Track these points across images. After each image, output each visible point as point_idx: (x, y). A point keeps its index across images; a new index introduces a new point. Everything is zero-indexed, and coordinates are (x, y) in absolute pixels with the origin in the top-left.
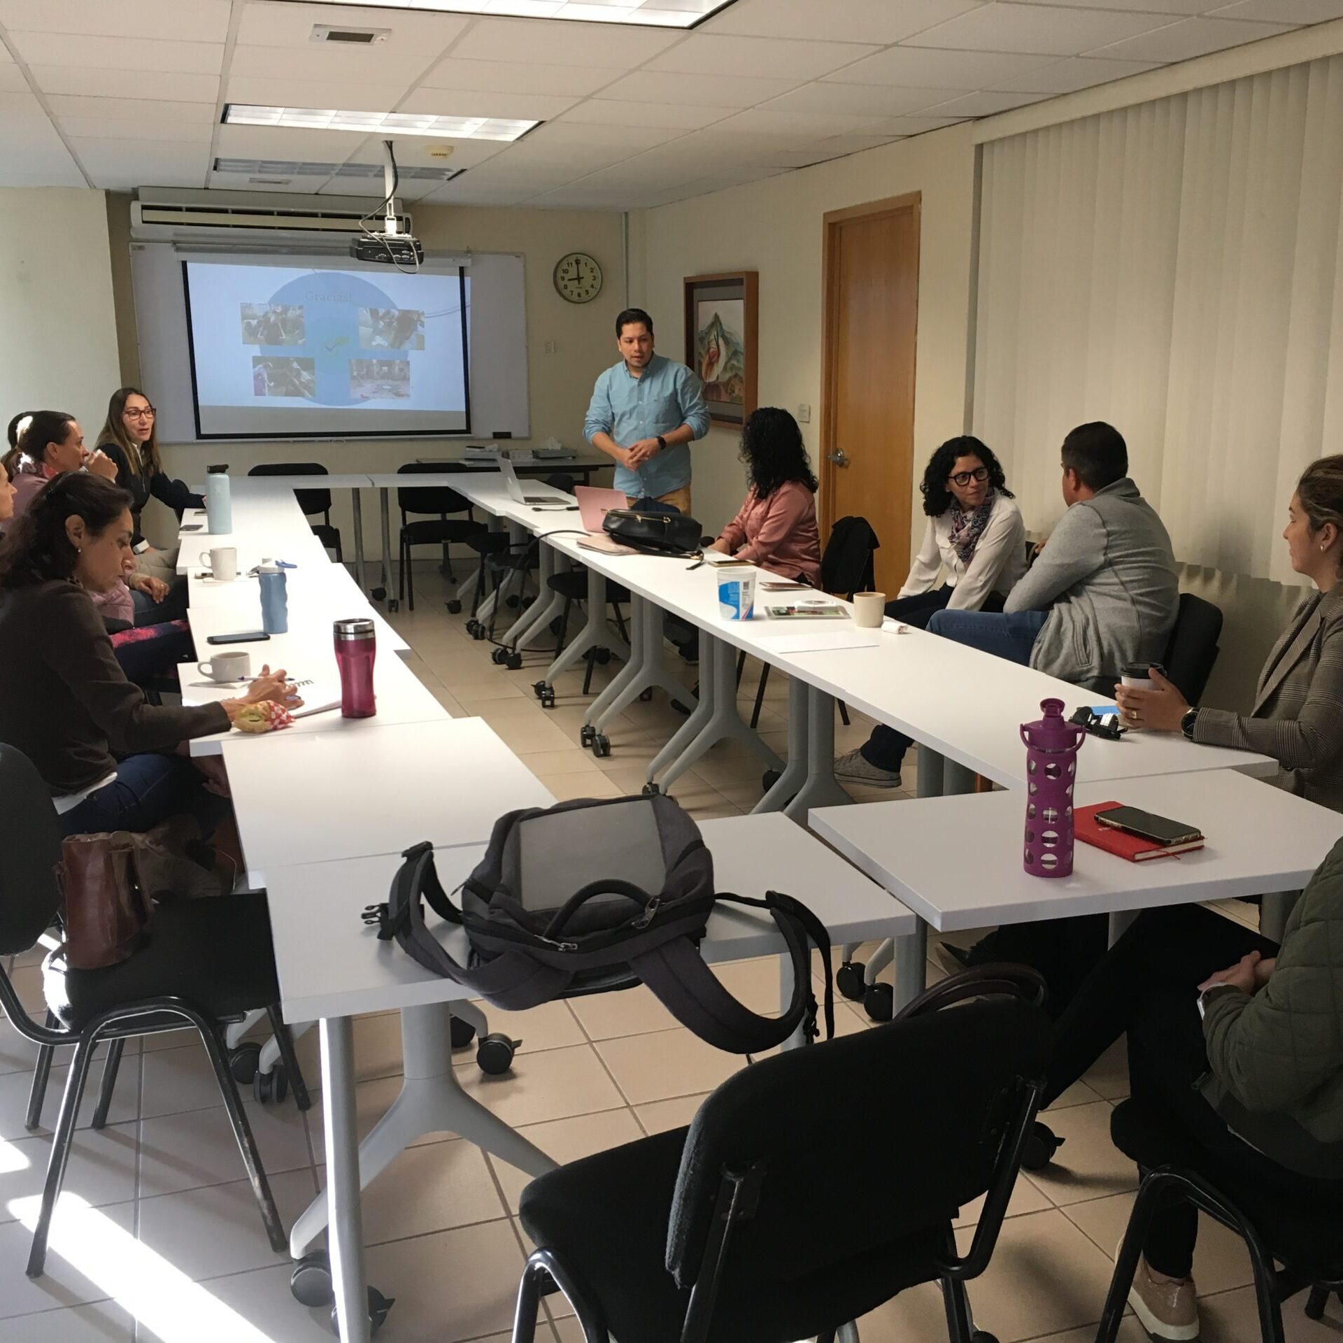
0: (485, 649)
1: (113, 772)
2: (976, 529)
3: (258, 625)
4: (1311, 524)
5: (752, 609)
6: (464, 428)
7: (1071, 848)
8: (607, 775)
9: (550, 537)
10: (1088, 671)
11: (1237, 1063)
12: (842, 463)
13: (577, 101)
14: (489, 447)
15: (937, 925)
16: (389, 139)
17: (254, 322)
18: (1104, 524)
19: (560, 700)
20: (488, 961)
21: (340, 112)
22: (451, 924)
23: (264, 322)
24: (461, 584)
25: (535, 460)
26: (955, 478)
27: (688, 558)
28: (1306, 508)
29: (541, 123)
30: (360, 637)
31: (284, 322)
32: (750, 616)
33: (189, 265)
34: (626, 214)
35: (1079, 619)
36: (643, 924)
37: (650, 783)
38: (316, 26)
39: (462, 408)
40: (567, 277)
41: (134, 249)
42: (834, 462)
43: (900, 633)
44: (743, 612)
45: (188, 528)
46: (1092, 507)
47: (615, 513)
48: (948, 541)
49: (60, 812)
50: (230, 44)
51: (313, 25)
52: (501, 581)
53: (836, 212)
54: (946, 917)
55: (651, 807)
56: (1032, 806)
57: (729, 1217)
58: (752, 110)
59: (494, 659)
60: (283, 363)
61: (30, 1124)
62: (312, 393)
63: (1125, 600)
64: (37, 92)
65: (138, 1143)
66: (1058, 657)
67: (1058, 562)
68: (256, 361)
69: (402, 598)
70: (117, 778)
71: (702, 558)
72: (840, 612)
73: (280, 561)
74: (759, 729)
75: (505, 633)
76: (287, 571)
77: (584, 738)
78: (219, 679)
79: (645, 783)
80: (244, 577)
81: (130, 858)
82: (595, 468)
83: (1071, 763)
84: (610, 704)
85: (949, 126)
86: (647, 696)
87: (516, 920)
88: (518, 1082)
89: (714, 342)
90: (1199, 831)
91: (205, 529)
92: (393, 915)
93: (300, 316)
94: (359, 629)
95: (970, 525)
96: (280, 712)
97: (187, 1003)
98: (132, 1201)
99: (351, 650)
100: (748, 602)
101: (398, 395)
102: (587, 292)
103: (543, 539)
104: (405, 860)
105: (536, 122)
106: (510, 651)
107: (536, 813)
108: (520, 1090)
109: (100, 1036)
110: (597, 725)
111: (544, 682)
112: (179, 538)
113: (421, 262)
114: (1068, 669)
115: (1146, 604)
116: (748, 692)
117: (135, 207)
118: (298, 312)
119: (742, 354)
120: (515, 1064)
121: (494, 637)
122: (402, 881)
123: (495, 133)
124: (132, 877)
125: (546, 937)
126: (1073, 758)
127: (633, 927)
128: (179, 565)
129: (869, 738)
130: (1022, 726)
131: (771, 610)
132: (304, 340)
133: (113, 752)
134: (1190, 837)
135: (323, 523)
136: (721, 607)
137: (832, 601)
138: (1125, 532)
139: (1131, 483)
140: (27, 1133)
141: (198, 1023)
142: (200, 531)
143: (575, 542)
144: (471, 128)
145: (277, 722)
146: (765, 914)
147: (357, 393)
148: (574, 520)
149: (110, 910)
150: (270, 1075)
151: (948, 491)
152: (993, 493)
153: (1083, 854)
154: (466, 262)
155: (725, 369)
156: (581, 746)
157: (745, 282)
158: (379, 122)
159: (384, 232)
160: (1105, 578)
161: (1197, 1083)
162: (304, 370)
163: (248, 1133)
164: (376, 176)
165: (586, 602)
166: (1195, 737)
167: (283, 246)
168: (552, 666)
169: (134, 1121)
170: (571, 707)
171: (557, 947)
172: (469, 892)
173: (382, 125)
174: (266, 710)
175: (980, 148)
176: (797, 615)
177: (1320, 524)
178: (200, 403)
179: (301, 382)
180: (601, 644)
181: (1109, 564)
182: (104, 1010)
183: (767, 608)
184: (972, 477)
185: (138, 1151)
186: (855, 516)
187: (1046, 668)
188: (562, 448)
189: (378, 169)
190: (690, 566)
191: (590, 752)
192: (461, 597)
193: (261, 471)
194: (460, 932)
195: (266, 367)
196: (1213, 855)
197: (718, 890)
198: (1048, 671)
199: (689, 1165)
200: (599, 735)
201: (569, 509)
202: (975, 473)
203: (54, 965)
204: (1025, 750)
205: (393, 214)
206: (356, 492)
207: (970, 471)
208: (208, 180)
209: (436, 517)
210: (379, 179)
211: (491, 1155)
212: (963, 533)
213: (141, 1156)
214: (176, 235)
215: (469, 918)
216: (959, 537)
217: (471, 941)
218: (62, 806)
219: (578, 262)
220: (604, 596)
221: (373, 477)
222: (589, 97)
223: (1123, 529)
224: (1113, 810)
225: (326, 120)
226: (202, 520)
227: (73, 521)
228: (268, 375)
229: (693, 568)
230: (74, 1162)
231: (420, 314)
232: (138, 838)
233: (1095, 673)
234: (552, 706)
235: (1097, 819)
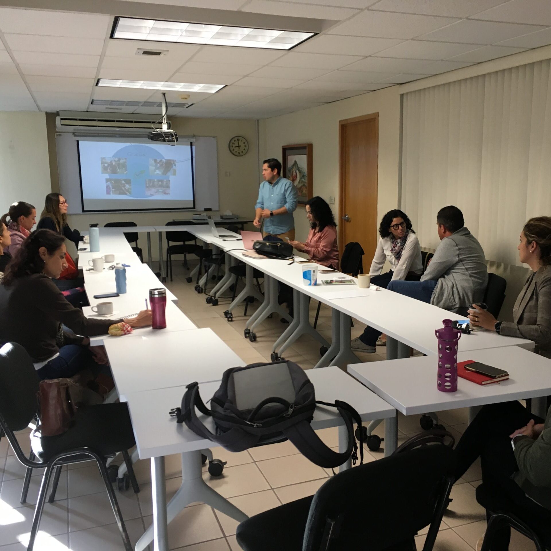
0: (203, 298)
1: (57, 352)
2: (402, 246)
3: (114, 290)
4: (527, 242)
5: (316, 281)
6: (192, 206)
7: (456, 380)
8: (256, 349)
9: (231, 252)
10: (455, 305)
11: (531, 467)
12: (348, 220)
13: (242, 77)
14: (203, 214)
15: (404, 413)
16: (164, 92)
17: (106, 165)
18: (457, 245)
19: (235, 318)
20: (225, 432)
21: (145, 82)
22: (205, 416)
23: (110, 164)
24: (192, 271)
25: (222, 219)
26: (393, 226)
27: (288, 260)
28: (526, 235)
29: (226, 86)
30: (160, 296)
31: (119, 164)
32: (316, 284)
33: (80, 142)
34: (258, 120)
35: (450, 284)
36: (288, 415)
37: (274, 352)
38: (138, 49)
39: (192, 199)
40: (234, 145)
41: (57, 135)
42: (344, 220)
43: (377, 290)
44: (313, 282)
45: (81, 250)
46: (451, 239)
47: (258, 242)
48: (390, 252)
49: (37, 369)
50: (102, 56)
51: (137, 48)
52: (209, 269)
53: (344, 120)
54: (408, 409)
55: (287, 366)
56: (440, 363)
57: (329, 538)
58: (311, 81)
59: (207, 301)
60: (117, 181)
61: (22, 501)
62: (130, 193)
63: (467, 275)
64: (22, 75)
65: (68, 508)
66: (442, 300)
67: (439, 261)
68: (107, 180)
69: (167, 276)
70: (59, 355)
71: (294, 260)
72: (352, 282)
73: (123, 264)
74: (317, 329)
75: (211, 291)
76: (126, 268)
77: (246, 334)
78: (100, 313)
79: (272, 352)
80: (106, 270)
81: (67, 390)
82: (246, 222)
83: (456, 346)
84: (256, 320)
85: (390, 87)
86: (271, 317)
87: (235, 414)
88: (225, 479)
89: (295, 172)
90: (506, 372)
91: (89, 250)
92: (183, 413)
93: (125, 162)
94: (160, 293)
95: (399, 245)
96: (127, 327)
97: (91, 450)
98: (66, 533)
99: (156, 301)
100: (315, 278)
101: (165, 194)
102: (242, 152)
103: (228, 252)
104: (187, 390)
105: (224, 85)
106: (213, 298)
107: (240, 369)
108: (226, 483)
109: (55, 464)
110: (251, 328)
111: (228, 311)
112: (78, 254)
113: (177, 141)
114: (447, 304)
115: (475, 277)
116: (313, 313)
117: (58, 119)
118: (124, 160)
119: (306, 176)
120: (225, 472)
121: (206, 292)
122: (186, 398)
123: (207, 90)
124: (68, 397)
125: (248, 421)
126: (456, 343)
127: (284, 417)
128: (79, 265)
129: (363, 332)
130: (435, 330)
131: (324, 281)
132: (127, 172)
133: (57, 344)
134: (504, 374)
135: (135, 246)
136: (304, 281)
137: (348, 277)
138: (466, 248)
139: (466, 229)
140: (21, 505)
141: (96, 459)
142: (86, 251)
143: (241, 254)
144: (197, 88)
145: (126, 331)
146: (335, 409)
147: (148, 193)
148: (241, 245)
149: (59, 411)
150: (123, 479)
151: (390, 232)
152: (407, 232)
153: (461, 383)
154: (193, 140)
155: (299, 182)
156: (244, 337)
157: (307, 147)
158: (160, 86)
159: (161, 128)
160: (459, 266)
161: (512, 476)
162: (127, 184)
163: (117, 504)
164: (158, 106)
165: (245, 278)
166: (500, 333)
167: (117, 134)
168: (231, 304)
169: (65, 499)
170: (240, 321)
171: (253, 426)
172: (213, 402)
173: (161, 87)
174: (122, 327)
175: (402, 96)
176: (334, 283)
177: (530, 241)
178: (84, 198)
179: (125, 189)
180: (251, 295)
181: (460, 261)
182: (58, 453)
183: (322, 281)
184: (400, 226)
185: (68, 512)
186: (355, 242)
187: (437, 305)
188: (233, 215)
189: (159, 104)
190: (289, 263)
191: (248, 340)
192: (192, 276)
193: (109, 225)
194: (210, 419)
195: (111, 183)
196: (513, 382)
197: (317, 400)
198: (438, 305)
199: (312, 516)
200: (252, 333)
201: (238, 240)
202: (401, 224)
203: (36, 434)
204: (437, 340)
205: (165, 122)
206: (149, 233)
207: (399, 223)
208: (88, 108)
209: (181, 243)
210: (160, 108)
211: (216, 510)
212: (397, 248)
213: (69, 514)
214: (75, 130)
215: (215, 414)
216: (395, 250)
217: (216, 423)
218: (37, 367)
219: (238, 140)
220: (253, 276)
221: (156, 227)
222: (247, 76)
223: (465, 247)
224: (471, 363)
225: (139, 85)
226: (87, 246)
227: (42, 249)
228: (112, 186)
229: (290, 264)
230: (44, 518)
231: (174, 161)
232: (69, 380)
233: (458, 306)
234: (232, 321)
235: (465, 367)
